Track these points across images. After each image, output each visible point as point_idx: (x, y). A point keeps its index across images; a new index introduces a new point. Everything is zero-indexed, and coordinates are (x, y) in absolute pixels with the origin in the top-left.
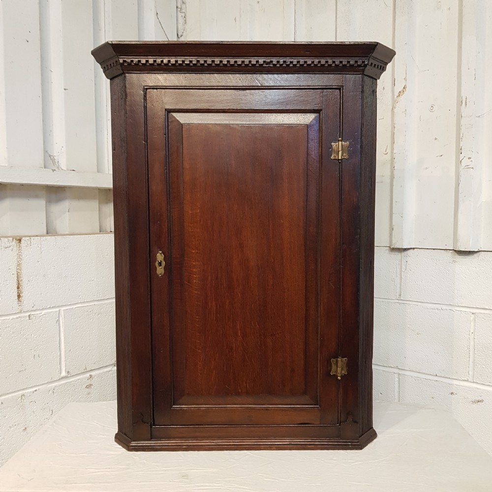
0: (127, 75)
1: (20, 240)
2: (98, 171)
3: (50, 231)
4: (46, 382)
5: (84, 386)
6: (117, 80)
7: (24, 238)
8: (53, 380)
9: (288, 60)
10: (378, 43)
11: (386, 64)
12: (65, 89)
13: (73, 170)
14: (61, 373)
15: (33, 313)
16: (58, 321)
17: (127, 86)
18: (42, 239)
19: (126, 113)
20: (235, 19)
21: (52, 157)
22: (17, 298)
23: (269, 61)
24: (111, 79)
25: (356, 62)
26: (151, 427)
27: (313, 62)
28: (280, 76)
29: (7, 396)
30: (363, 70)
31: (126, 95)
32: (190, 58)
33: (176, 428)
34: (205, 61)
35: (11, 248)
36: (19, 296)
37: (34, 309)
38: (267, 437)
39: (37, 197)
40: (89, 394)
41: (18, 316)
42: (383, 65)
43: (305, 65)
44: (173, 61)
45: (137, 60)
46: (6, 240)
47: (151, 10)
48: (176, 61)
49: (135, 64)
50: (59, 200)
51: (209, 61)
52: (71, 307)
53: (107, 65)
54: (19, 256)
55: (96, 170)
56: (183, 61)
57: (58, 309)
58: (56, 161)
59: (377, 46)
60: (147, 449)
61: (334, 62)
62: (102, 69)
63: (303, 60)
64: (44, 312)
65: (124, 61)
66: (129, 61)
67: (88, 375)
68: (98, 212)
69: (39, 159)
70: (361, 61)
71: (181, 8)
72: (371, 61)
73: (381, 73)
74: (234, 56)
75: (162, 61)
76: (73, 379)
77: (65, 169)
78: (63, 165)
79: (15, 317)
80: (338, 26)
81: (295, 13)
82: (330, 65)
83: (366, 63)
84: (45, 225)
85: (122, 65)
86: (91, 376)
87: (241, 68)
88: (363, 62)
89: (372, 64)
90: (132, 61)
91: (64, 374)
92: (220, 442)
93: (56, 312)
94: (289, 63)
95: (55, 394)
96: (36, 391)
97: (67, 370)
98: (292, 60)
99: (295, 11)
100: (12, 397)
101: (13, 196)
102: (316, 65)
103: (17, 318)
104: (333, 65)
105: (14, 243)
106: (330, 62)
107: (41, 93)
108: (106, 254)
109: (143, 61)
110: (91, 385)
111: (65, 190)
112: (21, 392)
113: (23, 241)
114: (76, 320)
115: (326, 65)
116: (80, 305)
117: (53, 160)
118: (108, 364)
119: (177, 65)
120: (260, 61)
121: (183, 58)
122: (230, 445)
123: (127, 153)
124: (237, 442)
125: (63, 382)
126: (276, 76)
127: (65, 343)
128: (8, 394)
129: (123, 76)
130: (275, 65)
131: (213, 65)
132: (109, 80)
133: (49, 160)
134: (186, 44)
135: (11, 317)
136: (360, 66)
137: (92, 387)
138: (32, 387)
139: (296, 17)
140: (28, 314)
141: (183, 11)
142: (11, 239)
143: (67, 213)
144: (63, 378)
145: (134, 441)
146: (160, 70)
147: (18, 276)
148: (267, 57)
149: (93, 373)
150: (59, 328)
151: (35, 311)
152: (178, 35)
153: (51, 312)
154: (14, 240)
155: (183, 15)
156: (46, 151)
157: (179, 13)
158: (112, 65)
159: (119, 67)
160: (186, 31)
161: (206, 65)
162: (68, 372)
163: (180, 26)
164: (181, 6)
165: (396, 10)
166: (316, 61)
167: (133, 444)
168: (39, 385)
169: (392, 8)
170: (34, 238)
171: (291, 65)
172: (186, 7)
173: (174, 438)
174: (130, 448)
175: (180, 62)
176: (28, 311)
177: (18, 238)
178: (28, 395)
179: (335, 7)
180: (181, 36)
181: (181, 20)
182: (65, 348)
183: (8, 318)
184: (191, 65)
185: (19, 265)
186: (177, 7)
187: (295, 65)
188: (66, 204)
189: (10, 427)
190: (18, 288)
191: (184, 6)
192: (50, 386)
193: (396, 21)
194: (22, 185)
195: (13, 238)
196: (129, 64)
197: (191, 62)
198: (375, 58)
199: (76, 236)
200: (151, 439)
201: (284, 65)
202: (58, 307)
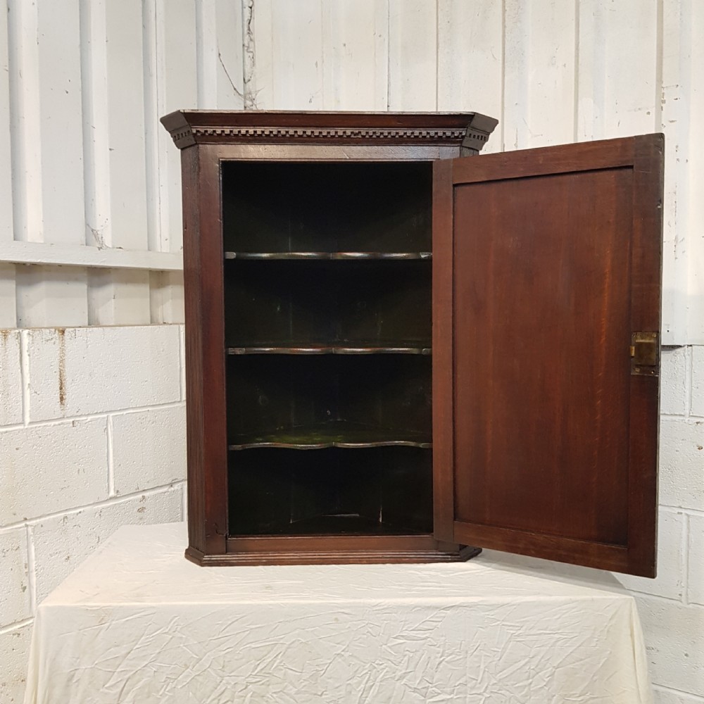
0: (200, 146)
1: (63, 332)
2: (149, 250)
3: (93, 322)
4: (91, 503)
5: (136, 510)
6: (189, 151)
7: (67, 329)
8: (100, 500)
9: (378, 131)
10: (475, 113)
11: (488, 134)
12: (110, 149)
13: (120, 248)
14: (108, 493)
15: (77, 419)
16: (106, 429)
17: (201, 158)
18: (88, 331)
19: (200, 188)
20: (316, 64)
21: (95, 232)
22: (59, 400)
23: (357, 131)
24: (182, 149)
25: (453, 133)
26: (227, 539)
27: (405, 133)
28: (370, 147)
29: (48, 518)
30: (461, 142)
31: (199, 168)
32: (271, 129)
33: (254, 540)
34: (287, 132)
35: (53, 341)
36: (62, 399)
37: (79, 414)
38: (356, 550)
39: (77, 280)
40: (141, 519)
41: (60, 422)
42: (484, 135)
43: (397, 137)
44: (251, 131)
45: (212, 130)
46: (48, 331)
47: (212, 50)
48: (255, 132)
49: (209, 134)
50: (102, 284)
51: (291, 131)
52: (122, 413)
53: (178, 135)
54: (62, 350)
55: (147, 248)
56: (263, 132)
57: (105, 415)
58: (100, 237)
59: (475, 117)
60: (222, 563)
61: (428, 133)
62: (172, 139)
63: (395, 131)
64: (90, 418)
65: (198, 131)
66: (202, 131)
67: (140, 496)
68: (149, 299)
69: (80, 234)
70: (458, 132)
71: (248, 47)
72: (470, 131)
73: (484, 144)
74: (317, 127)
75: (239, 132)
76: (123, 501)
77: (110, 246)
78: (108, 241)
79: (57, 423)
80: (439, 80)
81: (389, 61)
82: (424, 137)
83: (464, 134)
84: (87, 314)
85: (195, 135)
86: (144, 497)
87: (326, 139)
88: (461, 133)
89: (470, 135)
90: (206, 131)
91: (112, 493)
92: (303, 555)
93: (104, 418)
94: (378, 134)
95: (102, 518)
96: (80, 512)
97: (116, 489)
98: (382, 131)
99: (389, 59)
100: (54, 518)
101: (49, 279)
102: (409, 137)
103: (59, 425)
104: (428, 136)
105: (57, 335)
106: (424, 133)
107: (82, 154)
108: (162, 349)
109: (219, 131)
110: (143, 508)
111: (110, 272)
112: (63, 514)
113: (66, 333)
114: (127, 428)
115: (420, 137)
116: (131, 411)
117: (96, 236)
118: (163, 484)
119: (256, 135)
120: (347, 131)
121: (262, 129)
122: (315, 558)
123: (200, 232)
124: (323, 555)
125: (111, 503)
126: (365, 147)
127: (114, 456)
128: (49, 515)
129: (197, 146)
130: (364, 137)
131: (296, 136)
132: (180, 150)
133: (91, 237)
134: (266, 114)
135: (53, 423)
136: (457, 137)
137: (145, 511)
138: (76, 508)
139: (391, 66)
140: (71, 420)
141: (251, 50)
142: (53, 330)
143: (113, 300)
144: (111, 498)
145: (207, 554)
146: (237, 141)
147: (60, 374)
148: (354, 127)
149: (146, 494)
150: (108, 438)
151: (80, 416)
152: (244, 80)
153: (98, 418)
154: (57, 331)
155: (251, 55)
156: (87, 225)
157: (246, 52)
158: (184, 135)
159: (191, 137)
160: (255, 76)
161: (288, 136)
162: (118, 491)
163: (248, 69)
164: (248, 44)
165: (506, 64)
166: (409, 132)
167: (206, 558)
168: (83, 506)
169: (501, 62)
170: (79, 329)
171: (382, 137)
172: (255, 46)
173: (252, 551)
174: (202, 564)
175: (259, 133)
176: (71, 417)
177: (61, 329)
178: (72, 517)
179: (435, 57)
180: (249, 80)
181: (248, 61)
182: (114, 462)
183: (49, 424)
184: (272, 135)
185: (62, 361)
186: (244, 45)
187: (386, 137)
188: (111, 289)
189: (51, 555)
190: (61, 388)
191: (251, 44)
192: (96, 507)
193: (506, 77)
194: (60, 266)
195: (56, 329)
196: (203, 135)
197: (271, 132)
198: (474, 128)
199: (127, 327)
200: (226, 552)
201: (374, 136)
202: (106, 412)
